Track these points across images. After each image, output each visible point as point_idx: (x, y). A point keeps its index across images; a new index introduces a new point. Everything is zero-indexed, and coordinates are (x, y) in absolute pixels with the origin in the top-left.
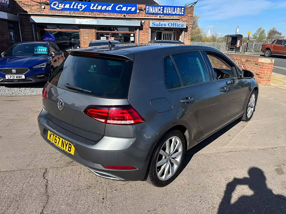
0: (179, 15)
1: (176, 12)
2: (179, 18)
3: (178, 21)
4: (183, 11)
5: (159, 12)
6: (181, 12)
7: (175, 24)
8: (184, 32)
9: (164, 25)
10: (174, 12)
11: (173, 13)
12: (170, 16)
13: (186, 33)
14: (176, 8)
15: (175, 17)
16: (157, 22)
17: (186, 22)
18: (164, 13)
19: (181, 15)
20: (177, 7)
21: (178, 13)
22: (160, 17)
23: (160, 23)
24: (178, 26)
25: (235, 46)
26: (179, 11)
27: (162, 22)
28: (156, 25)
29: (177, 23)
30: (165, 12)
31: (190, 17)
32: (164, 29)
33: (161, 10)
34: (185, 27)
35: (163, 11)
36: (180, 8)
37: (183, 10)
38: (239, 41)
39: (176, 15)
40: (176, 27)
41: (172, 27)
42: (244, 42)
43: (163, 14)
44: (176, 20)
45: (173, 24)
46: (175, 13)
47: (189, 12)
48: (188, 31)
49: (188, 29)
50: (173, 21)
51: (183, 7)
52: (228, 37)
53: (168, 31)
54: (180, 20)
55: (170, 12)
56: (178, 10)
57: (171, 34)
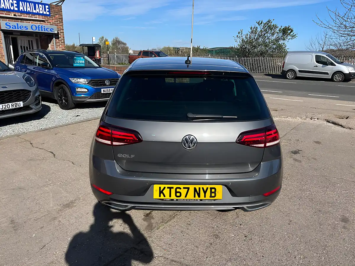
0: (43, 14)
1: (38, 10)
2: (44, 19)
3: (44, 23)
4: (47, 10)
5: (12, 8)
6: (45, 11)
7: (42, 28)
8: (54, 39)
9: (24, 28)
10: (35, 9)
11: (34, 11)
12: (30, 16)
13: (57, 40)
14: (37, 5)
15: (38, 18)
16: (13, 23)
17: (55, 25)
18: (20, 10)
19: (46, 15)
20: (38, 3)
21: (41, 12)
22: (15, 15)
23: (17, 24)
24: (46, 30)
25: (94, 58)
26: (42, 9)
27: (20, 24)
28: (12, 27)
29: (44, 27)
30: (21, 8)
31: (59, 18)
32: (19, 34)
33: (15, 5)
34: (56, 32)
35: (18, 7)
36: (43, 6)
37: (47, 8)
38: (98, 51)
39: (38, 14)
40: (43, 31)
41: (37, 31)
42: (103, 53)
43: (18, 11)
44: (41, 22)
45: (37, 27)
46: (37, 12)
47: (57, 13)
48: (60, 38)
49: (60, 35)
50: (36, 22)
51: (47, 5)
52: (83, 46)
53: (26, 37)
54: (45, 22)
55: (29, 9)
56: (40, 7)
57: (32, 41)
